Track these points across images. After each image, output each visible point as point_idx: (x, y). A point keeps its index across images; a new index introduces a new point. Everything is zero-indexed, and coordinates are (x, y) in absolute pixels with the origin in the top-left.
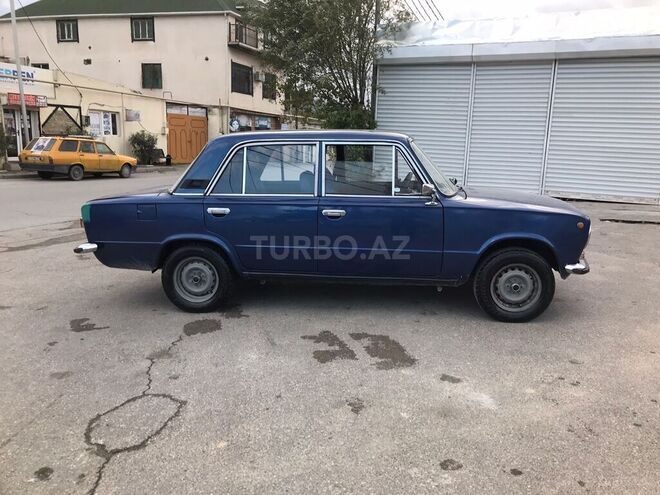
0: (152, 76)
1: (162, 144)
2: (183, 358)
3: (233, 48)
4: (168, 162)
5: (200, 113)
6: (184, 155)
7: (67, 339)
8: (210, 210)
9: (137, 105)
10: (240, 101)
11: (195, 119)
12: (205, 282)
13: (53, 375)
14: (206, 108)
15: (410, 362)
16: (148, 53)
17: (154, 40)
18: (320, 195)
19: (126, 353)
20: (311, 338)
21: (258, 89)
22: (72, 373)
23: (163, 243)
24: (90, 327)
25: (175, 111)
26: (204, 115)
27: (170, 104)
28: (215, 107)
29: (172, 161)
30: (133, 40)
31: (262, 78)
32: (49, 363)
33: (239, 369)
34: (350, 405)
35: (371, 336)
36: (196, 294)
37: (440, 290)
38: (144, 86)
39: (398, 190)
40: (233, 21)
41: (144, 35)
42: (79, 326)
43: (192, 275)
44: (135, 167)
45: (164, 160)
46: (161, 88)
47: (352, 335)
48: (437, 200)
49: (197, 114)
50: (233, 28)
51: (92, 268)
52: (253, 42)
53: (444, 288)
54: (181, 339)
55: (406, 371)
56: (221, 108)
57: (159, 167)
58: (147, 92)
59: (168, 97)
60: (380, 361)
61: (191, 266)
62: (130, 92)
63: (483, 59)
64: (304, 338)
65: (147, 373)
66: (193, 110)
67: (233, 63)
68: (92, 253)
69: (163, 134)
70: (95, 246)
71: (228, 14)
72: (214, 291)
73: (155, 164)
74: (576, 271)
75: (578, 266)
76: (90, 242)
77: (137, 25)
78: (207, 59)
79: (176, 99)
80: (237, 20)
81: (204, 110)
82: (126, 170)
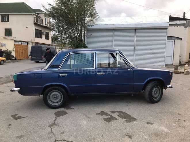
0: (8, 32)
1: (13, 54)
2: (61, 125)
3: (36, 24)
4: (15, 59)
5: (25, 44)
6: (21, 57)
7: (14, 123)
8: (60, 75)
9: (4, 42)
10: (38, 40)
11: (24, 46)
12: (58, 98)
13: (17, 137)
14: (27, 42)
15: (135, 119)
16: (7, 25)
17: (9, 22)
18: (96, 68)
19: (40, 125)
20: (99, 114)
21: (43, 37)
22: (24, 136)
23: (44, 86)
24: (20, 118)
25: (17, 43)
26: (27, 45)
27: (15, 41)
28: (30, 42)
29: (17, 59)
30: (2, 21)
31: (45, 33)
32: (12, 133)
33: (83, 127)
34: (127, 136)
35: (118, 112)
36: (55, 103)
37: (132, 95)
38: (6, 35)
39: (119, 66)
40: (35, 17)
41: (5, 20)
42: (15, 117)
43: (53, 96)
44: (5, 61)
45: (14, 58)
46: (12, 36)
47: (111, 112)
48: (131, 69)
49: (24, 44)
50: (35, 18)
51: (7, 96)
52: (42, 23)
53: (133, 95)
54: (56, 119)
55: (135, 122)
56: (32, 42)
57: (13, 61)
58: (7, 37)
59: (15, 39)
60: (125, 120)
61: (53, 93)
62: (2, 37)
63: (116, 29)
64: (97, 114)
65: (52, 132)
66: (23, 43)
67: (36, 29)
68: (17, 91)
69: (13, 50)
70: (19, 89)
71: (33, 14)
72: (62, 101)
73: (11, 60)
74: (170, 87)
75: (170, 86)
76: (16, 87)
77: (3, 17)
78: (27, 28)
79: (17, 39)
80: (36, 16)
81: (26, 43)
82: (2, 62)
